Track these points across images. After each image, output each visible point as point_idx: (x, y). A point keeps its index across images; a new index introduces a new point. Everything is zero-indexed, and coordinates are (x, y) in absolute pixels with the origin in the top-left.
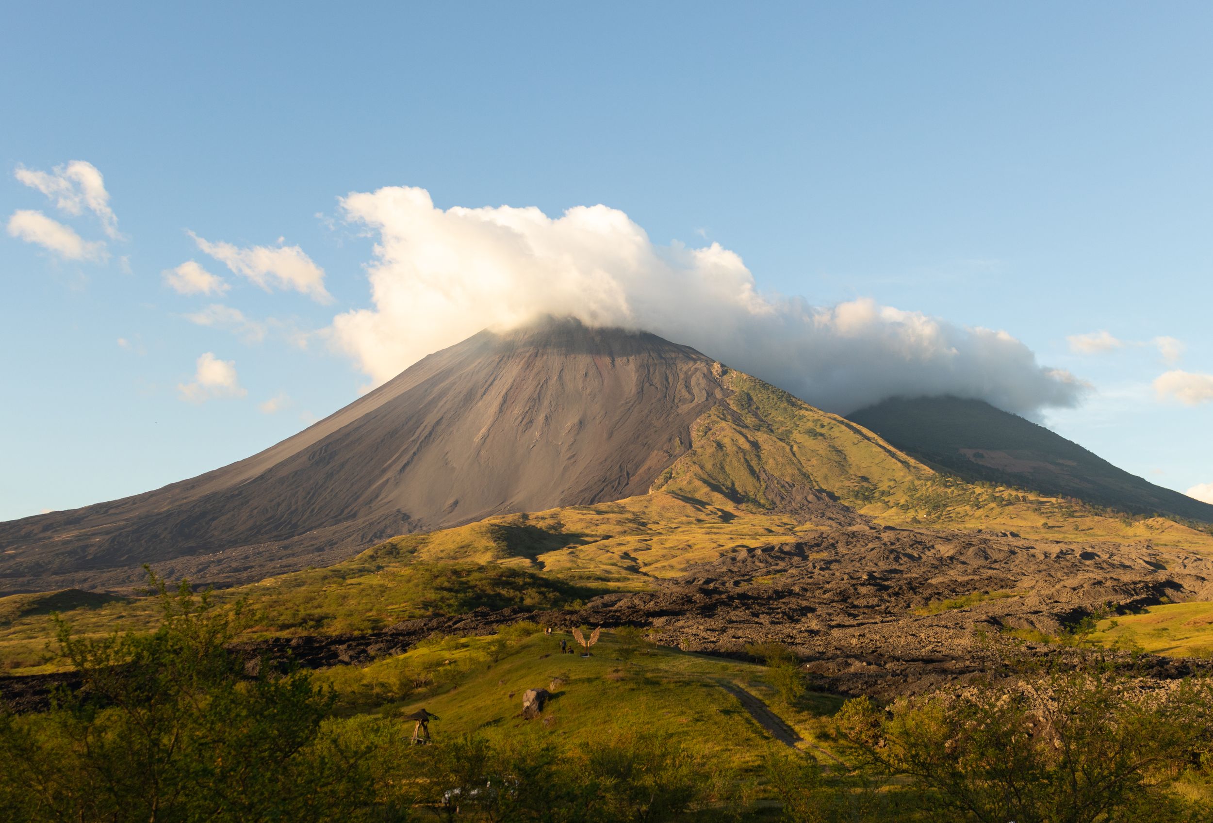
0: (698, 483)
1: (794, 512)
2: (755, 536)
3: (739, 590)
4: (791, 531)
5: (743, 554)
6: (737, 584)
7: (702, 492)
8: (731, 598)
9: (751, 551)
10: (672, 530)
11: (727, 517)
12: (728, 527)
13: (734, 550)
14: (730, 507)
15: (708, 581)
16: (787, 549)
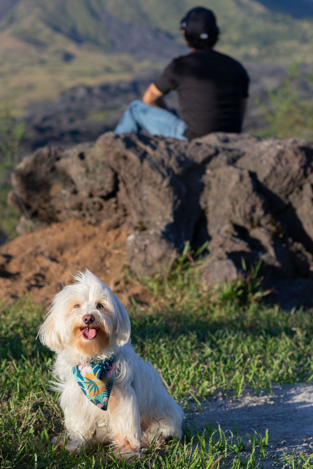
0: (40, 25)
1: (133, 51)
2: (94, 74)
3: (73, 126)
4: (129, 69)
5: (81, 93)
6: (72, 120)
7: (45, 33)
8: (62, 135)
9: (89, 90)
10: (14, 72)
11: (68, 57)
12: (69, 67)
13: (74, 89)
14: (71, 48)
15: (45, 119)
16: (123, 86)
